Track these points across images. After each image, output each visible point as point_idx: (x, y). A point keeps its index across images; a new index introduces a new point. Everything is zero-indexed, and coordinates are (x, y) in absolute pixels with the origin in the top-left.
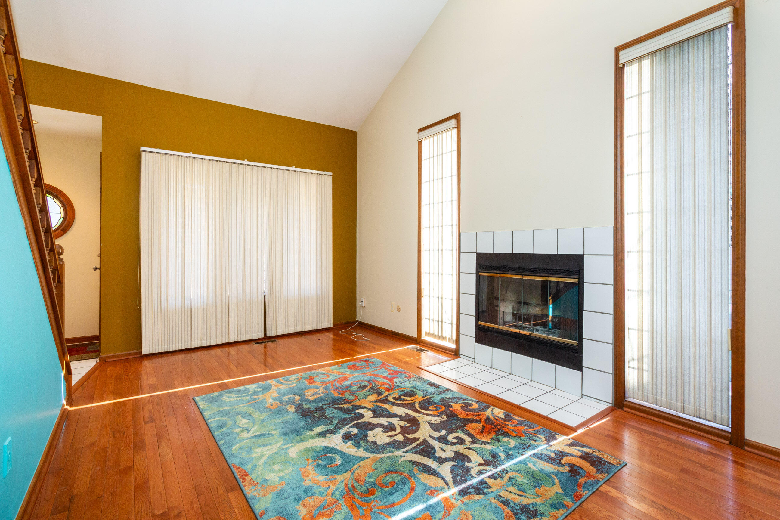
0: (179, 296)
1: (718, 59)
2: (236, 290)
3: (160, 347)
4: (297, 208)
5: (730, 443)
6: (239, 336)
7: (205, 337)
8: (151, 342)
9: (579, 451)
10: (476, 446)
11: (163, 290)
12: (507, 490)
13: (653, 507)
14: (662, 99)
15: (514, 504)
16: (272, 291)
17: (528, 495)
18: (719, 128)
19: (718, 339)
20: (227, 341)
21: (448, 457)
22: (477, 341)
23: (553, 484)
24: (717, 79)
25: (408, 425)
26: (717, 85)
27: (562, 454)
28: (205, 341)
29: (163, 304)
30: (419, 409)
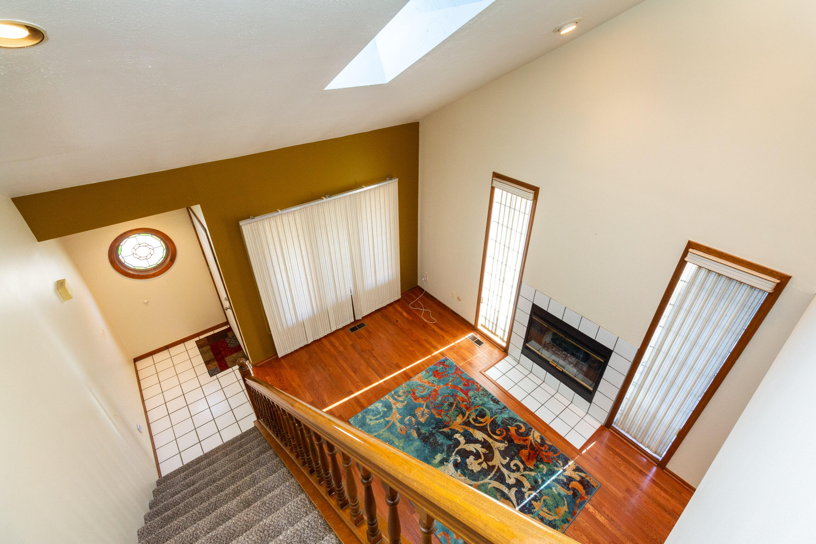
0: (293, 316)
1: (752, 301)
2: (331, 299)
3: (289, 350)
4: (369, 222)
5: (658, 465)
6: (337, 326)
7: (315, 334)
8: (282, 349)
9: (579, 475)
10: (526, 473)
11: (282, 317)
12: (542, 510)
13: (607, 519)
14: (704, 298)
15: (546, 520)
16: (356, 291)
17: (552, 514)
18: (728, 339)
19: (674, 427)
20: (330, 332)
21: (513, 483)
22: (522, 353)
23: (564, 505)
24: (744, 312)
25: (487, 452)
26: (742, 316)
27: (570, 479)
28: (316, 337)
29: (284, 325)
30: (490, 432)
